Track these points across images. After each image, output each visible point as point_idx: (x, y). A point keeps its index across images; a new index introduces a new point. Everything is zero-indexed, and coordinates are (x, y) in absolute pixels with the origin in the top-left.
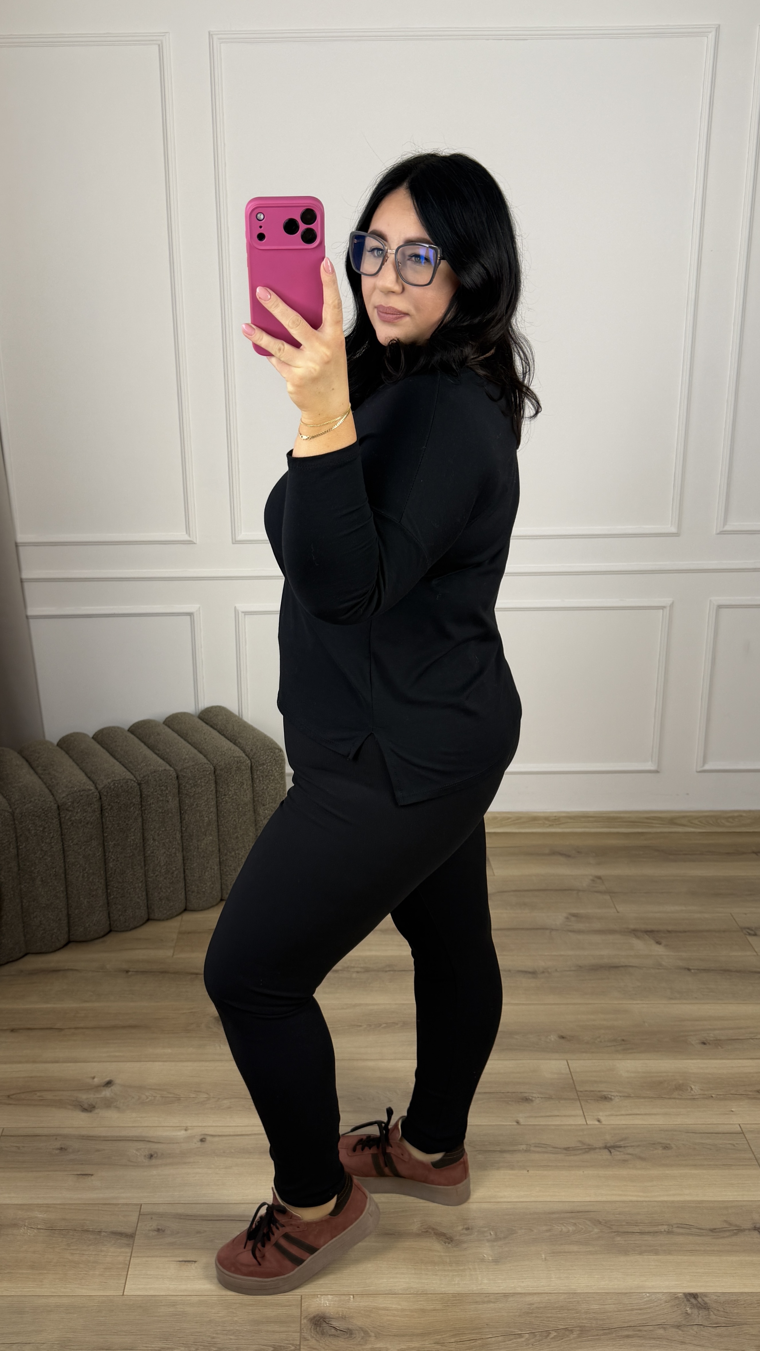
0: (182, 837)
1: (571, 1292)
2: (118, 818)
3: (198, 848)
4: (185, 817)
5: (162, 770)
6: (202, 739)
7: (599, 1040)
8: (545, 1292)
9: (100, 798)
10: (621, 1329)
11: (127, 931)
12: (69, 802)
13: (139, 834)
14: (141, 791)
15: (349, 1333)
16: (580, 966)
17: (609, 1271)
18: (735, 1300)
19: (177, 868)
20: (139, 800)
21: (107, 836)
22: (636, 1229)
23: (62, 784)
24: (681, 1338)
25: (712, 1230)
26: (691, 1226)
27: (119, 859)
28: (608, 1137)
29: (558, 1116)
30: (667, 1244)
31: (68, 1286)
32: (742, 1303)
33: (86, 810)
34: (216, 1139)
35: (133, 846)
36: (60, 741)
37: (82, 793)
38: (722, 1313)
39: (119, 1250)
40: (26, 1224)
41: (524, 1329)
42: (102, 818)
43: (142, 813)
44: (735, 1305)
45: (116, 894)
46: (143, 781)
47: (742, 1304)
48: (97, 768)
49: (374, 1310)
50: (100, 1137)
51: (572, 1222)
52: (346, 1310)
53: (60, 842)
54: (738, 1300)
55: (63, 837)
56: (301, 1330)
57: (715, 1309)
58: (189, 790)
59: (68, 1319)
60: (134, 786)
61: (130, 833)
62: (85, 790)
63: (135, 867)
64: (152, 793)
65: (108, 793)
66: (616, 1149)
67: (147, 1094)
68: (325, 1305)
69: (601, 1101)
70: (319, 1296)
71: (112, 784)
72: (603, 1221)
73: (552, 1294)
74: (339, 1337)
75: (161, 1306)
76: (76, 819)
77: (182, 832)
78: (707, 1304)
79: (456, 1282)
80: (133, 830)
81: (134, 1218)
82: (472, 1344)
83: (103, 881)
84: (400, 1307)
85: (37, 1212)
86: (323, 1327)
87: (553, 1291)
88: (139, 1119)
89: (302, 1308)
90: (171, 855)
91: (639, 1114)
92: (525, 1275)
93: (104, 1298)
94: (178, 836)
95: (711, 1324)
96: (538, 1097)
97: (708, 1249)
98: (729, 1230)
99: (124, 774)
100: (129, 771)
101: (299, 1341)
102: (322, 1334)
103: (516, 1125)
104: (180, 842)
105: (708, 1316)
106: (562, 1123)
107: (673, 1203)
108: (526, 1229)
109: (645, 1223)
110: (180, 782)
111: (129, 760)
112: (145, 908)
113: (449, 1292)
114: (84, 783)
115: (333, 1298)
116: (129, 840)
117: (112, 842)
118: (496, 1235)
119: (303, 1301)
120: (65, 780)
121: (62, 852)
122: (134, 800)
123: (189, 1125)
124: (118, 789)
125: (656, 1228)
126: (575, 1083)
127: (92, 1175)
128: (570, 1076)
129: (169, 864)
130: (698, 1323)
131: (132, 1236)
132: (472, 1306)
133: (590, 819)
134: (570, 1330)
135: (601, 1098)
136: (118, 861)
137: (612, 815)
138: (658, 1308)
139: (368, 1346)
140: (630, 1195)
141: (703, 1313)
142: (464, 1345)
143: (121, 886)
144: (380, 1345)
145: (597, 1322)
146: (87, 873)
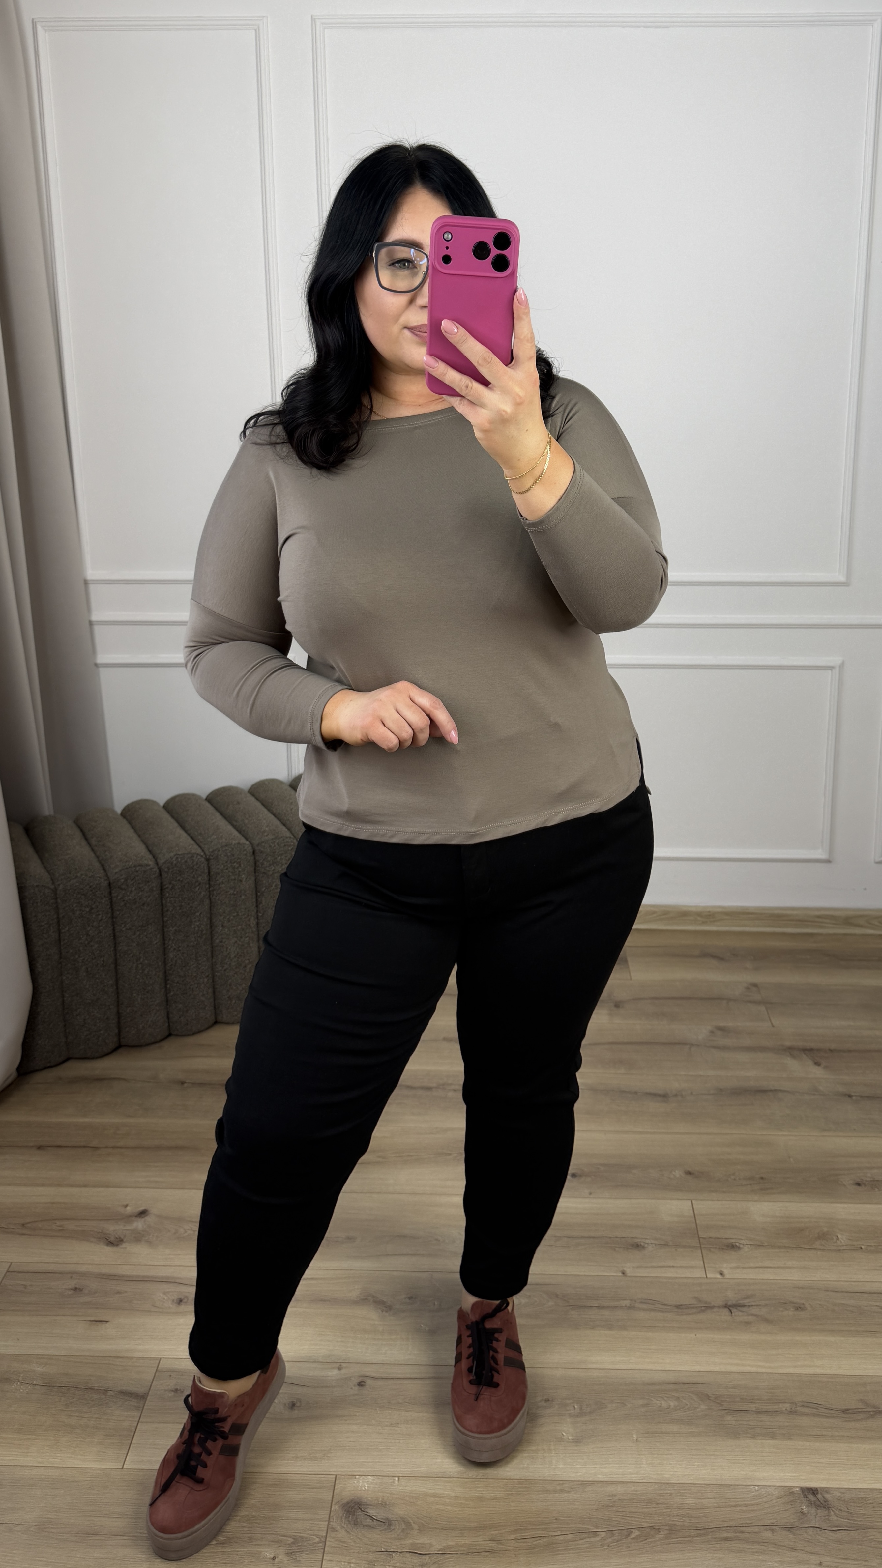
0: (258, 924)
1: (664, 1482)
2: (180, 899)
4: (261, 900)
5: (235, 844)
7: (733, 1177)
8: (631, 1480)
10: (720, 1530)
11: (188, 1035)
12: (122, 879)
13: (205, 920)
14: (209, 868)
15: (387, 1524)
16: (721, 1090)
17: (712, 1457)
18: (862, 1498)
20: (206, 878)
21: (167, 920)
22: (753, 1407)
23: (117, 858)
24: (792, 1543)
25: (844, 1411)
26: (819, 1405)
27: (180, 948)
28: (731, 1294)
29: (673, 1266)
30: (787, 1426)
31: (58, 1455)
33: (142, 889)
35: (197, 933)
36: (126, 808)
37: (138, 869)
38: (845, 1514)
39: (126, 1414)
40: (20, 1379)
41: (600, 1526)
42: (162, 898)
43: (210, 894)
44: (863, 1504)
45: (177, 991)
46: (212, 856)
47: (870, 1503)
48: (161, 840)
49: (421, 1496)
50: (123, 1276)
51: (674, 1396)
52: (389, 1495)
53: (110, 926)
54: (866, 1498)
55: (114, 920)
56: (329, 1518)
57: (837, 1508)
58: (268, 869)
59: (53, 1495)
60: (200, 862)
61: (195, 918)
62: (142, 866)
63: (200, 959)
64: (222, 870)
65: (169, 869)
66: (738, 1308)
67: (186, 1227)
68: (364, 1489)
69: (726, 1249)
70: (357, 1477)
71: (174, 859)
72: (713, 1396)
73: (641, 1484)
74: (375, 1528)
76: (130, 899)
77: (257, 918)
78: (828, 1502)
79: (525, 1466)
80: (198, 914)
81: (150, 1376)
82: (535, 1542)
83: (161, 975)
84: (453, 1494)
85: (34, 1365)
86: (356, 1515)
87: (642, 1479)
88: (172, 1256)
89: (335, 1491)
90: (243, 946)
91: (771, 1267)
92: (610, 1460)
93: (99, 1472)
94: (253, 922)
95: (830, 1526)
96: (652, 1244)
97: (836, 1433)
98: (864, 1412)
99: (190, 847)
100: (198, 845)
101: (325, 1532)
102: (355, 1524)
103: (620, 1276)
104: (254, 930)
105: (827, 1517)
106: (678, 1276)
107: (800, 1376)
108: (618, 1403)
109: (763, 1400)
110: (257, 858)
111: (199, 831)
112: (212, 1008)
113: (516, 1478)
114: (143, 857)
115: (373, 1480)
116: (193, 926)
117: (173, 927)
118: (581, 1409)
119: (337, 1482)
120: (121, 854)
121: (112, 938)
122: (200, 879)
124: (182, 865)
125: (776, 1407)
126: (698, 1227)
127: (107, 1322)
128: (693, 1219)
129: (240, 957)
130: (815, 1525)
131: (142, 1397)
132: (541, 1496)
133: (751, 916)
134: (655, 1529)
135: (728, 1246)
136: (180, 950)
137: (776, 912)
138: (767, 1505)
139: (409, 1541)
140: (749, 1365)
141: (821, 1512)
142: (525, 1544)
143: (183, 981)
144: (424, 1540)
145: (691, 1520)
146: (141, 964)
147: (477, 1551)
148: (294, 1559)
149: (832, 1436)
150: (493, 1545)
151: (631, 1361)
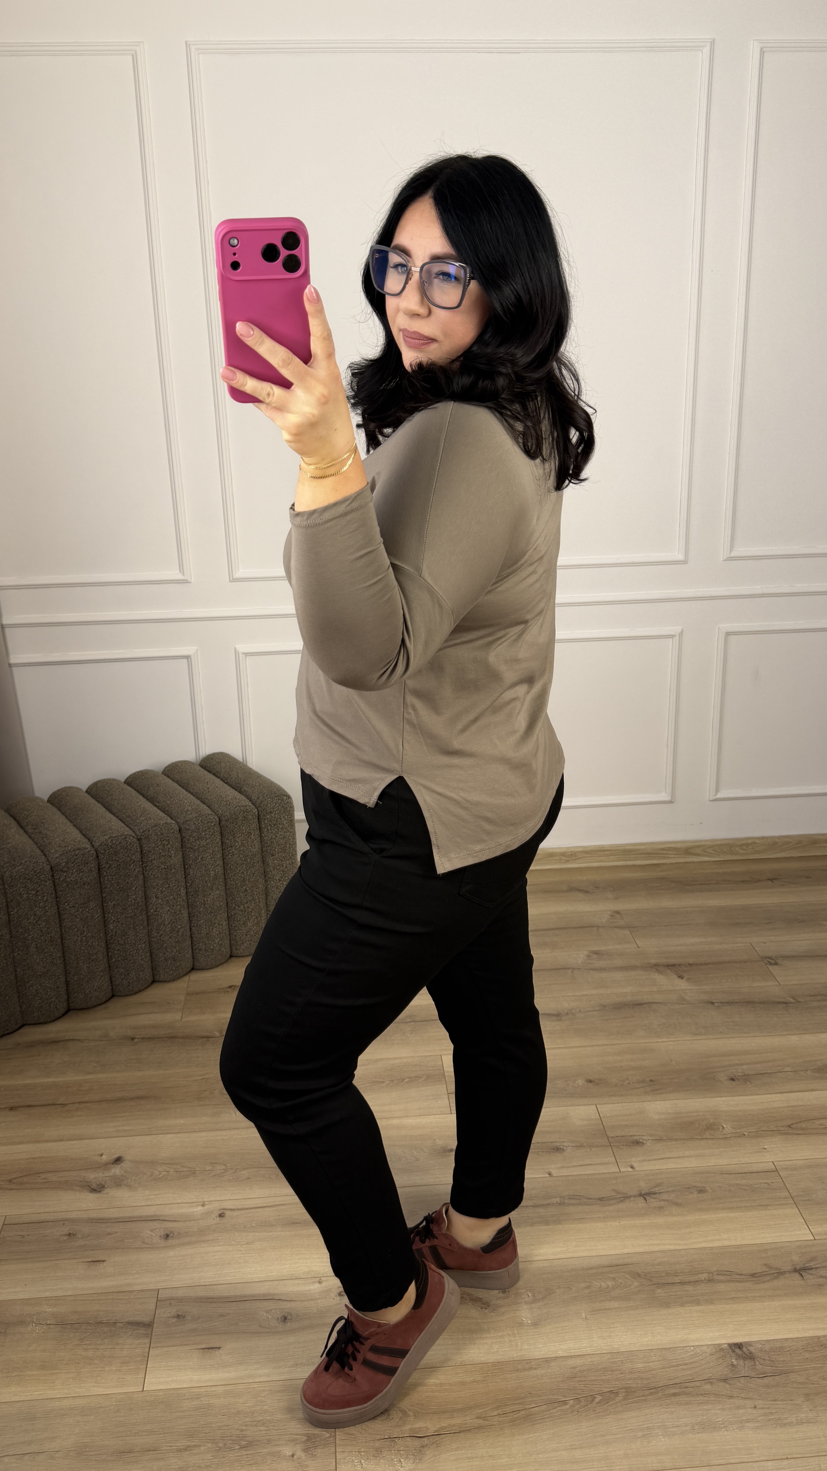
0: (187, 893)
1: (614, 1351)
2: (117, 876)
3: (204, 904)
4: (189, 872)
5: (162, 823)
6: (205, 788)
7: (627, 1082)
8: (587, 1353)
9: (97, 857)
10: (667, 1388)
11: (131, 995)
12: (64, 862)
13: (140, 893)
14: (141, 847)
16: (604, 1006)
17: (651, 1326)
18: (780, 1347)
19: (183, 925)
20: (140, 857)
21: (106, 896)
22: (677, 1280)
23: (55, 844)
24: (729, 1392)
25: (753, 1275)
26: (733, 1273)
27: (119, 920)
28: (643, 1184)
29: (590, 1164)
30: (708, 1293)
31: (82, 1385)
32: (787, 1349)
33: (82, 870)
34: (236, 1213)
35: (134, 905)
36: (51, 796)
37: (77, 852)
38: (768, 1362)
39: (137, 1341)
40: (35, 1320)
41: (567, 1395)
42: (100, 877)
43: (143, 870)
44: (780, 1352)
45: (118, 958)
46: (143, 836)
47: (787, 1351)
48: (93, 824)
50: (110, 1219)
51: (611, 1277)
53: (55, 905)
54: (783, 1347)
55: (58, 900)
57: (761, 1358)
58: (194, 844)
59: (84, 1422)
60: (134, 842)
61: (131, 892)
62: (80, 849)
63: (137, 928)
64: (153, 848)
65: (105, 850)
66: (651, 1195)
67: (160, 1169)
69: (634, 1146)
71: (109, 842)
72: (642, 1273)
73: (595, 1355)
75: (184, 1399)
76: (71, 880)
77: (186, 888)
78: (751, 1352)
79: (495, 1350)
80: (134, 888)
81: (152, 1306)
82: (515, 1416)
83: (103, 944)
85: (45, 1307)
87: (596, 1351)
88: (152, 1197)
90: (175, 913)
92: (566, 1337)
93: (122, 1396)
94: (183, 892)
95: (757, 1375)
96: (569, 1146)
97: (749, 1295)
98: (769, 1274)
99: (121, 829)
100: (129, 827)
103: (548, 1176)
104: (185, 898)
105: (753, 1367)
106: (596, 1172)
107: (711, 1249)
108: (564, 1288)
109: (685, 1273)
110: (183, 835)
111: (127, 814)
112: (150, 970)
113: (489, 1361)
114: (79, 841)
116: (130, 899)
117: (112, 902)
118: (534, 1296)
120: (57, 839)
121: (57, 916)
122: (134, 857)
123: (206, 1200)
124: (117, 846)
125: (697, 1277)
126: (605, 1128)
127: (104, 1261)
128: (600, 1121)
129: (174, 922)
130: (745, 1374)
131: (149, 1325)
132: (513, 1375)
133: (606, 853)
134: (614, 1393)
135: (633, 1143)
136: (118, 922)
137: (627, 848)
138: (703, 1362)
139: (408, 1427)
140: (668, 1244)
141: (749, 1363)
142: (507, 1418)
143: (123, 948)
144: (419, 1425)
145: (642, 1382)
146: (85, 936)
147: (468, 1429)
148: (312, 1454)
149: (746, 1297)
150: (481, 1422)
151: (570, 1251)
